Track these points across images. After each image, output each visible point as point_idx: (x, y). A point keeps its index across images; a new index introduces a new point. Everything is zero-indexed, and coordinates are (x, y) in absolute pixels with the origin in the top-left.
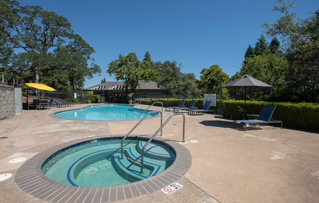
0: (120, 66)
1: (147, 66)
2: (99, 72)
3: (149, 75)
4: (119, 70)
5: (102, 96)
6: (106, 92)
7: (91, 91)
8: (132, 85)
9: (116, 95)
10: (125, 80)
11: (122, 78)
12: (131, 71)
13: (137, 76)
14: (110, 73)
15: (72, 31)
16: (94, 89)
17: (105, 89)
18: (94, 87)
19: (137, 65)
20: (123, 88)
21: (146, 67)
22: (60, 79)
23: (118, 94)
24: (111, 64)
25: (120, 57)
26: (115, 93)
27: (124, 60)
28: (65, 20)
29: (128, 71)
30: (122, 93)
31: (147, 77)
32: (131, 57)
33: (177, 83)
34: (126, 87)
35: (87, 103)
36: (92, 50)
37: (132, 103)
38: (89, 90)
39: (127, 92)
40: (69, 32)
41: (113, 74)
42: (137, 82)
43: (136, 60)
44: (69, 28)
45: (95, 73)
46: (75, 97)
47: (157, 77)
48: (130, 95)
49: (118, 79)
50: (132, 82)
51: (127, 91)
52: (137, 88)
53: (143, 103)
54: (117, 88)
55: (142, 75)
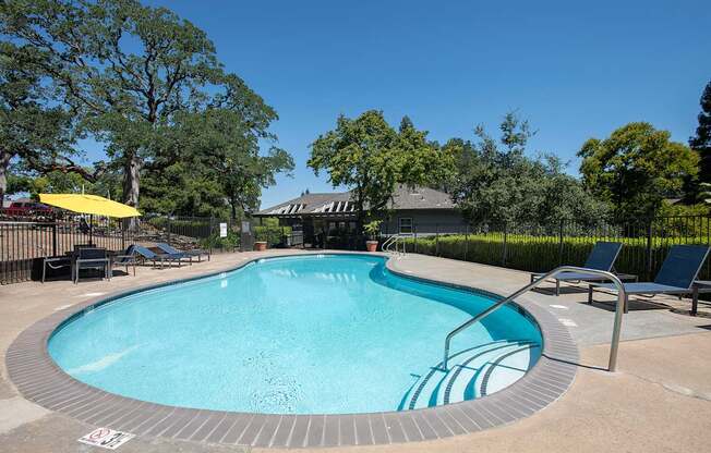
0: (341, 145)
1: (415, 144)
2: (287, 167)
3: (427, 166)
4: (338, 158)
5: (297, 229)
6: (309, 218)
7: (272, 216)
8: (375, 199)
9: (332, 226)
10: (355, 186)
11: (348, 180)
12: (372, 158)
13: (389, 171)
14: (315, 167)
15: (221, 65)
16: (279, 212)
17: (305, 211)
18: (279, 207)
19: (387, 141)
20: (349, 208)
21: (412, 146)
22: (206, 191)
23: (337, 225)
24: (318, 143)
25: (342, 122)
26: (329, 221)
27: (351, 129)
28: (200, 34)
29: (364, 157)
30: (348, 222)
31: (418, 171)
32: (370, 123)
33: (518, 183)
34: (359, 204)
35: (257, 248)
36: (272, 114)
37: (378, 249)
38: (267, 216)
39: (362, 217)
40: (211, 66)
41: (323, 171)
42: (390, 189)
43: (383, 127)
44: (214, 58)
45: (278, 171)
46: (224, 233)
47: (448, 172)
48: (372, 226)
49: (336, 183)
50: (373, 191)
51: (362, 214)
52: (389, 206)
53: (412, 248)
54: (335, 207)
55: (405, 169)
